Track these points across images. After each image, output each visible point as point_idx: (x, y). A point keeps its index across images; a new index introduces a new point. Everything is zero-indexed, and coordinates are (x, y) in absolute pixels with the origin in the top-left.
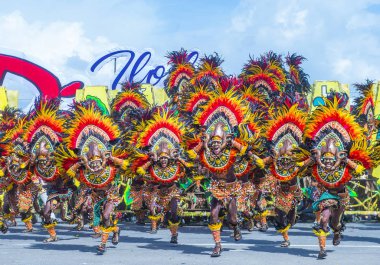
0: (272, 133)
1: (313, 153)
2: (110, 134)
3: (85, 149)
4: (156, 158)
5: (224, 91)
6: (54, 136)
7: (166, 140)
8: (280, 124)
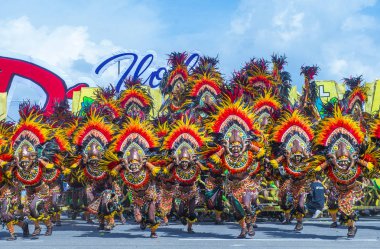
0: (280, 136)
1: (328, 158)
2: (150, 143)
3: (127, 153)
4: (178, 162)
5: (233, 102)
6: (104, 139)
7: (187, 145)
8: (286, 128)
